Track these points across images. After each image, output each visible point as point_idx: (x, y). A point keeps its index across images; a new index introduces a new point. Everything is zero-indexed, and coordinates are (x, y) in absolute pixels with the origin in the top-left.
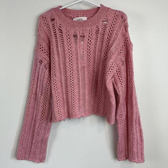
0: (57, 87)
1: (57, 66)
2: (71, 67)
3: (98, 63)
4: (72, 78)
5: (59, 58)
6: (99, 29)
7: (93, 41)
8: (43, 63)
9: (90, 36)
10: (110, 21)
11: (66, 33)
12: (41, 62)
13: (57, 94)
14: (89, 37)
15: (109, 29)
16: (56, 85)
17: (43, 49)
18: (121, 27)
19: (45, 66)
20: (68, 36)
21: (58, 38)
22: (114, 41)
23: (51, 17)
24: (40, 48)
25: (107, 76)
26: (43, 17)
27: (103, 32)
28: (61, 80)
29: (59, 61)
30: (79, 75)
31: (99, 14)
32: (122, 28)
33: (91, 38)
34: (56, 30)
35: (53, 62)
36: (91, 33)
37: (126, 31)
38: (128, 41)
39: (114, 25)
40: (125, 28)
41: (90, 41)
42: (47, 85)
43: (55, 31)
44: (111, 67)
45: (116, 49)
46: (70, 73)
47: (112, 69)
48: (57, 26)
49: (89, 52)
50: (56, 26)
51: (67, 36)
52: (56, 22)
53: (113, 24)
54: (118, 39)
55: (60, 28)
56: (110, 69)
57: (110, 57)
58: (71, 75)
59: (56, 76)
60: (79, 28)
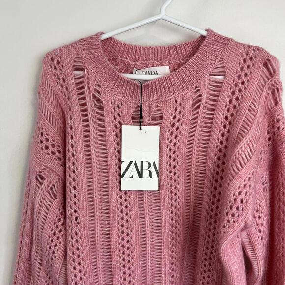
0: (79, 256)
1: (83, 195)
2: (124, 198)
3: (197, 183)
4: (125, 228)
5: (91, 175)
6: (200, 96)
7: (185, 129)
8: (45, 182)
9: (178, 117)
10: (232, 75)
11: (113, 110)
12: (40, 178)
13: (79, 275)
14: (175, 118)
15: (230, 94)
16: (78, 249)
17: (49, 144)
18: (262, 91)
19: (51, 189)
20: (118, 118)
21: (91, 122)
22: (246, 128)
23: (75, 62)
24: (42, 142)
25: (224, 227)
26: (52, 60)
27: (212, 103)
28: (93, 232)
29: (90, 181)
30: (144, 218)
31: (200, 55)
32: (265, 94)
33: (178, 121)
34: (88, 99)
35: (73, 183)
36: (179, 108)
37: (276, 103)
38: (278, 128)
39: (243, 83)
40: (273, 93)
41: (178, 129)
42: (52, 241)
43: (83, 102)
44: (235, 200)
45: (251, 151)
46: (121, 215)
47: (238, 208)
48: (89, 88)
49: (173, 156)
50: (86, 88)
51: (114, 117)
52: (88, 78)
53: (240, 81)
54: (256, 123)
55: (97, 95)
56: (231, 207)
57: (232, 172)
58: (125, 221)
59: (78, 223)
60: (147, 98)
